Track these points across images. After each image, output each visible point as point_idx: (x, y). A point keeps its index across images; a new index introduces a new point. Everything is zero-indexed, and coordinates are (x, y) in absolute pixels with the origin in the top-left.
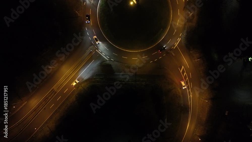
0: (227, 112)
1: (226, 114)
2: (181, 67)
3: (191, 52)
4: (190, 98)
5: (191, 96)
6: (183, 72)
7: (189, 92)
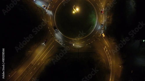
0: (132, 71)
1: (132, 72)
2: (105, 47)
3: (110, 38)
4: (110, 64)
5: (111, 63)
6: (106, 50)
7: (110, 61)
